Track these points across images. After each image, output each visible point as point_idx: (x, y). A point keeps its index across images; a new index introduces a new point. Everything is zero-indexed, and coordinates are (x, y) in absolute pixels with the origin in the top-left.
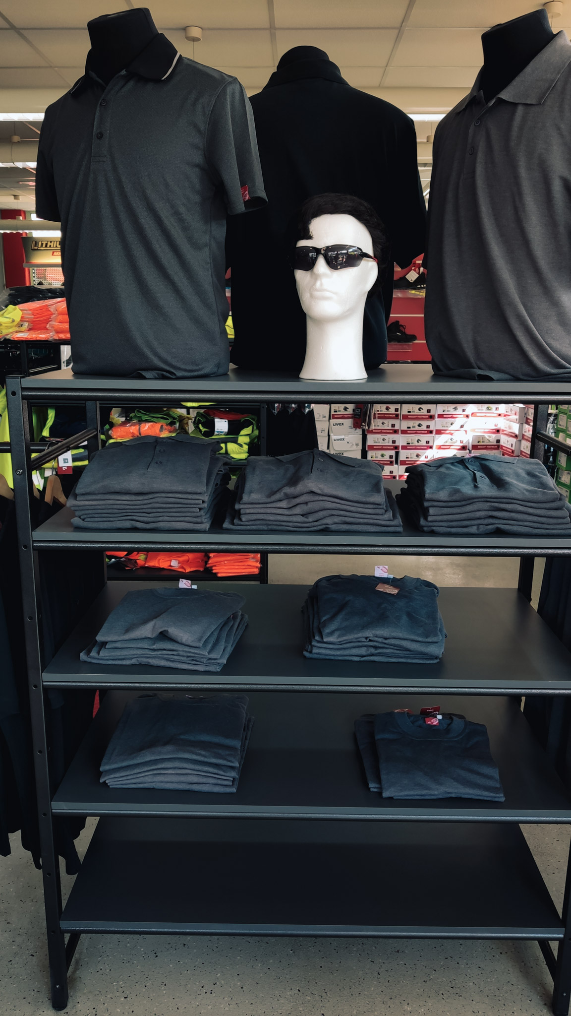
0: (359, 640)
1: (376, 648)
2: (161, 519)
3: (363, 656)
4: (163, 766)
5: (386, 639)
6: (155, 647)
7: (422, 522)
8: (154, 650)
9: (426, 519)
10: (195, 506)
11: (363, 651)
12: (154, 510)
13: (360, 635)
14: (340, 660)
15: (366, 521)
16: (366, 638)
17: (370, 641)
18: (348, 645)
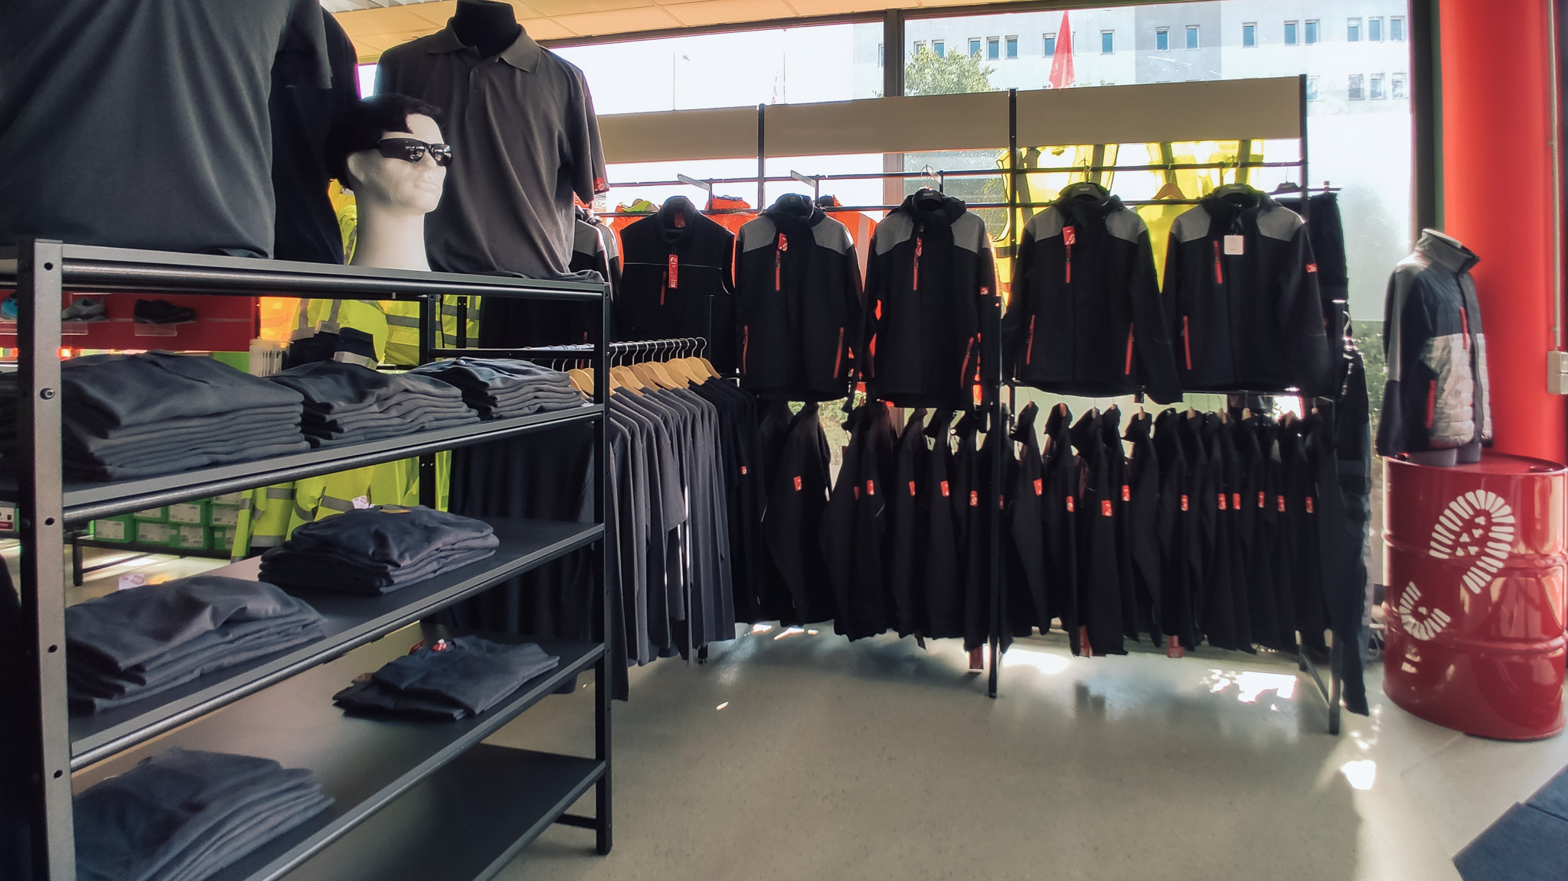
0: (432, 554)
1: (445, 557)
2: (247, 444)
3: (435, 572)
4: (229, 827)
5: (454, 544)
6: (231, 637)
7: (493, 409)
8: (231, 642)
9: (496, 406)
10: (289, 421)
11: (435, 566)
12: (235, 435)
13: (429, 550)
14: (419, 583)
15: (452, 415)
16: (437, 550)
17: (441, 551)
18: (421, 564)
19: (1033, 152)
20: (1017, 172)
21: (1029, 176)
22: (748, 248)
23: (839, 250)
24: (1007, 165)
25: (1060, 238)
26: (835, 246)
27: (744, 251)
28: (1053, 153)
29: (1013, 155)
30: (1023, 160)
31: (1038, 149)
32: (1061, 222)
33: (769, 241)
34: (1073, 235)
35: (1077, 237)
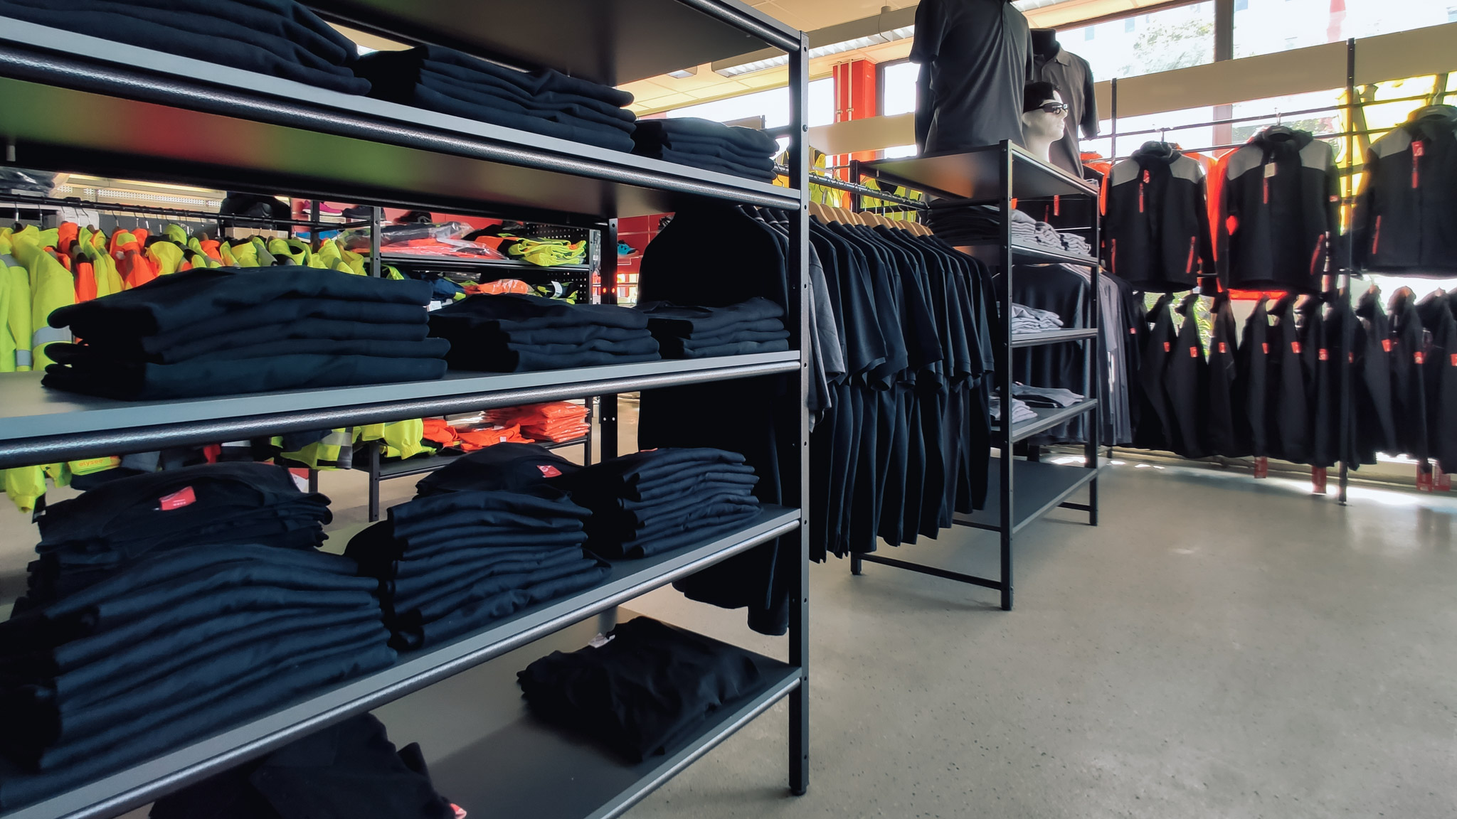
19: (1372, 88)
20: (1355, 107)
21: (1365, 109)
22: (1116, 183)
23: (1194, 181)
24: (1345, 101)
25: (1410, 151)
26: (1190, 177)
27: (1113, 185)
28: (1393, 87)
29: (1351, 93)
30: (1359, 96)
31: (1376, 85)
32: (1409, 139)
33: (1134, 176)
34: (1420, 148)
35: (1425, 150)
